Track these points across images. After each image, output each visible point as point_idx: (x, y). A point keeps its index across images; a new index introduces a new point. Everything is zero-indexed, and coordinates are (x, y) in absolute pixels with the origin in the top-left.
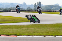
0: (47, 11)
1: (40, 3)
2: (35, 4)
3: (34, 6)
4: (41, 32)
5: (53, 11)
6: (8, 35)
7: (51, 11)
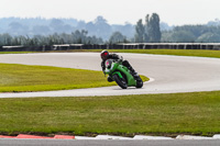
0: (181, 47)
1: (155, 18)
2: (141, 21)
3: (137, 30)
4: (162, 123)
5: (204, 47)
6: (44, 134)
7: (195, 47)
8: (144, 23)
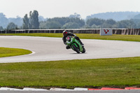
0: (52, 32)
1: (36, 13)
2: (26, 15)
4: (41, 80)
8: (29, 16)
